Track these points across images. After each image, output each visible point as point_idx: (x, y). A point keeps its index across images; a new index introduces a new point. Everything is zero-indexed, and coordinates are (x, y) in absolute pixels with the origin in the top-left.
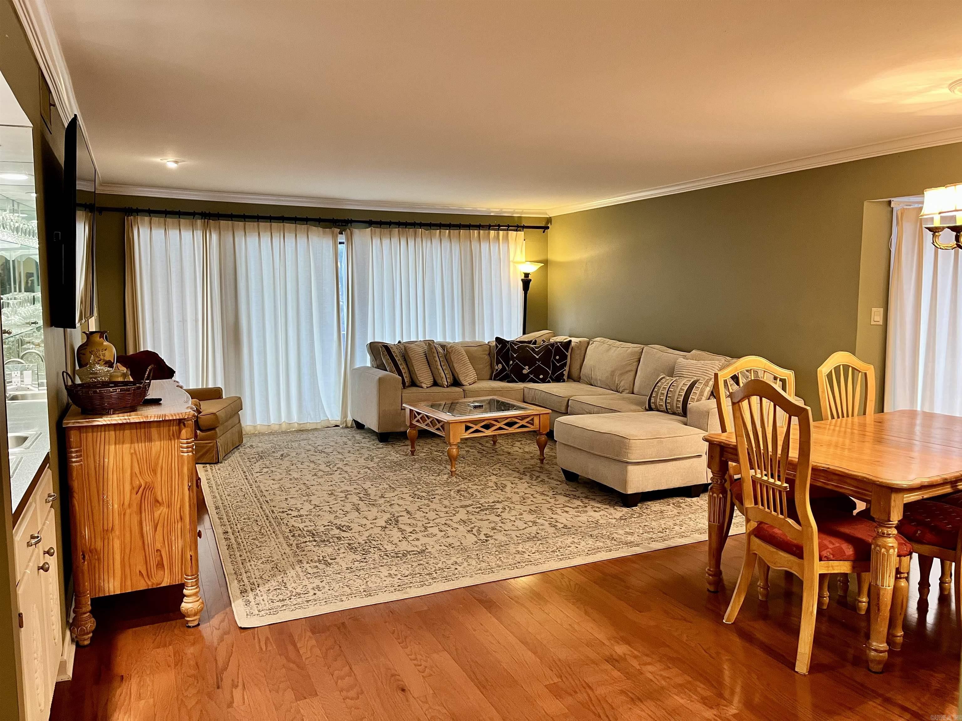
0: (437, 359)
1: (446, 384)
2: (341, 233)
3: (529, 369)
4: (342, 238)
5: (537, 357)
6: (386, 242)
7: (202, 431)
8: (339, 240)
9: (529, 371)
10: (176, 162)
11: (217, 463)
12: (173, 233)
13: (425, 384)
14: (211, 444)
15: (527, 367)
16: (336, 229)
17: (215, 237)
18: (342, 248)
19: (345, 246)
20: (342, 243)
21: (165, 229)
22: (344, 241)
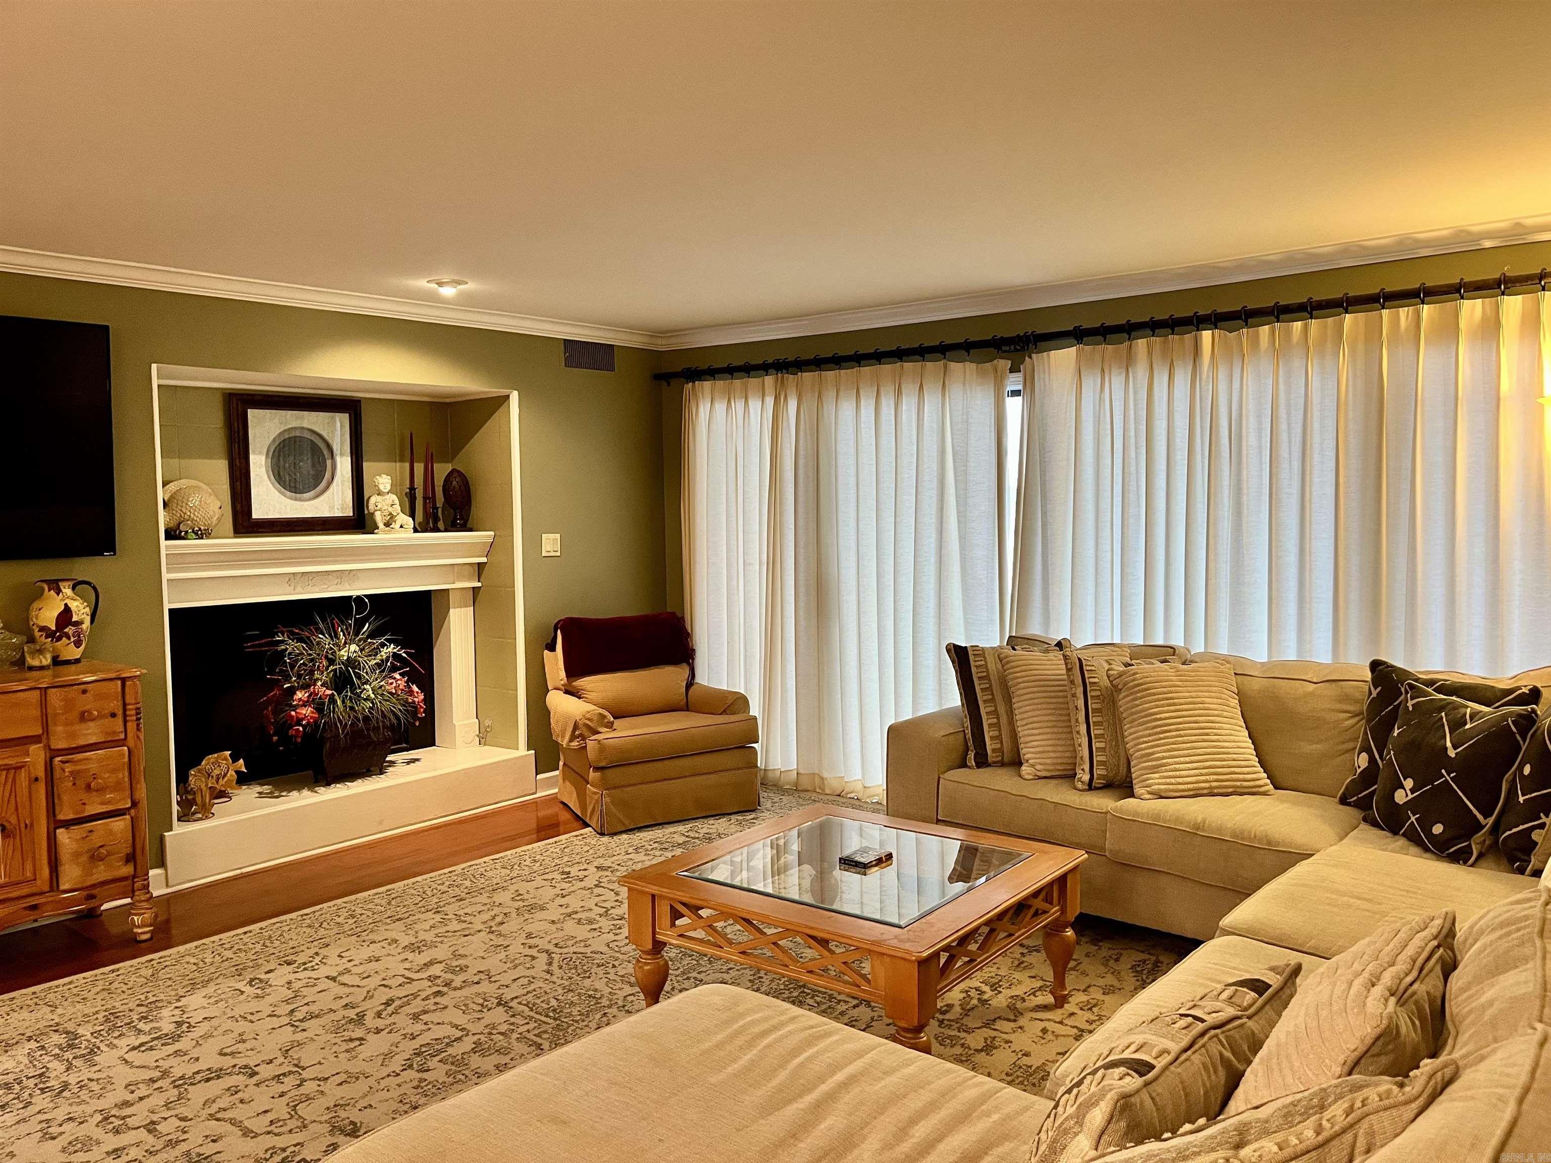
0: (1081, 703)
1: (1086, 778)
2: (1014, 369)
3: (1413, 791)
4: (1014, 382)
5: (1452, 753)
6: (1117, 380)
8: (1009, 388)
9: (1410, 796)
10: (453, 285)
13: (1032, 766)
15: (1409, 783)
16: (1003, 362)
17: (792, 404)
18: (1014, 407)
19: (1019, 399)
20: (1015, 393)
21: (729, 400)
22: (1020, 387)
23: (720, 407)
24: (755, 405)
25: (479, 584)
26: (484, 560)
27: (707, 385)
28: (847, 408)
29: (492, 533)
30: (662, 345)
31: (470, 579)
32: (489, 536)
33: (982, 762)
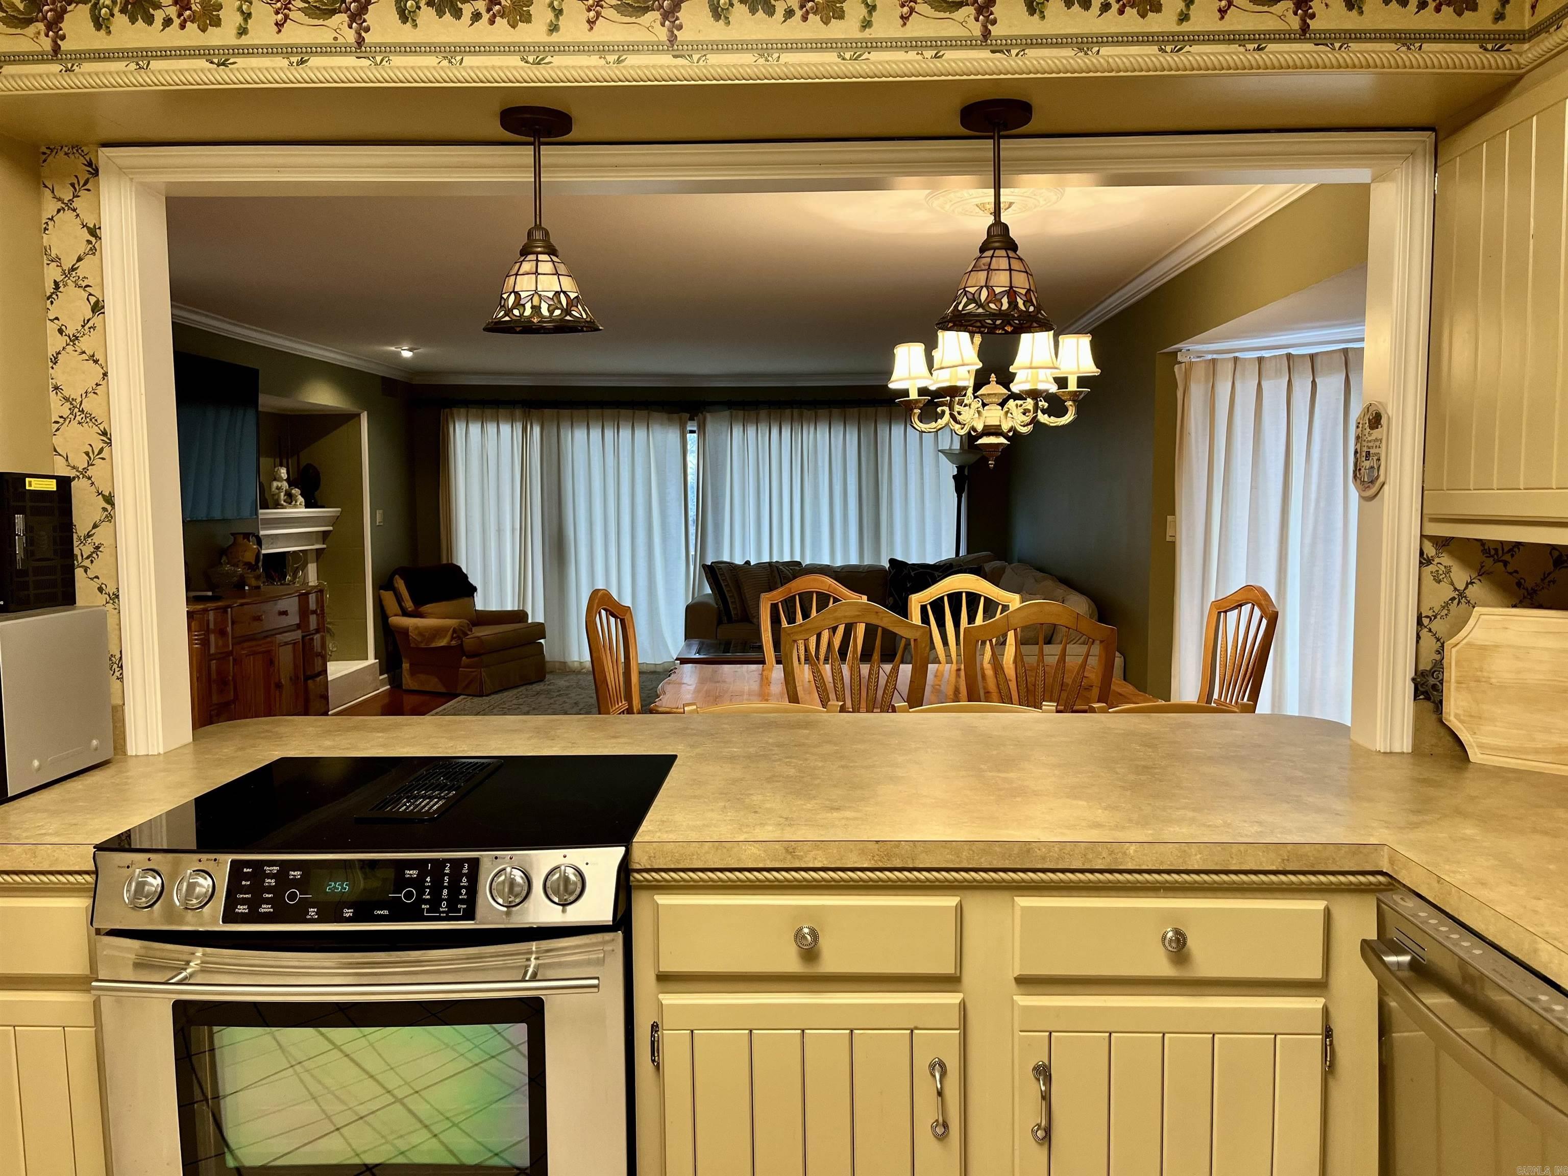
2: (692, 419)
4: (692, 426)
6: (752, 430)
7: (468, 657)
8: (689, 428)
10: (410, 350)
11: (482, 696)
12: (491, 428)
14: (474, 674)
16: (686, 414)
17: (537, 430)
18: (692, 439)
19: (695, 435)
20: (692, 432)
21: (482, 423)
22: (695, 429)
23: (475, 429)
24: (505, 428)
25: (324, 546)
26: (331, 528)
27: (463, 411)
28: (580, 434)
29: (339, 509)
30: (417, 381)
31: (317, 543)
32: (338, 511)
33: (730, 620)
